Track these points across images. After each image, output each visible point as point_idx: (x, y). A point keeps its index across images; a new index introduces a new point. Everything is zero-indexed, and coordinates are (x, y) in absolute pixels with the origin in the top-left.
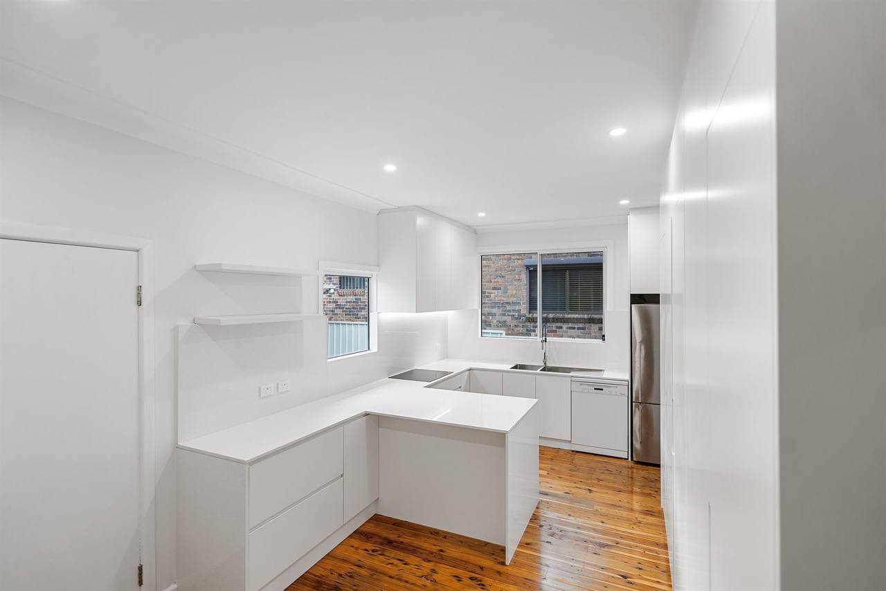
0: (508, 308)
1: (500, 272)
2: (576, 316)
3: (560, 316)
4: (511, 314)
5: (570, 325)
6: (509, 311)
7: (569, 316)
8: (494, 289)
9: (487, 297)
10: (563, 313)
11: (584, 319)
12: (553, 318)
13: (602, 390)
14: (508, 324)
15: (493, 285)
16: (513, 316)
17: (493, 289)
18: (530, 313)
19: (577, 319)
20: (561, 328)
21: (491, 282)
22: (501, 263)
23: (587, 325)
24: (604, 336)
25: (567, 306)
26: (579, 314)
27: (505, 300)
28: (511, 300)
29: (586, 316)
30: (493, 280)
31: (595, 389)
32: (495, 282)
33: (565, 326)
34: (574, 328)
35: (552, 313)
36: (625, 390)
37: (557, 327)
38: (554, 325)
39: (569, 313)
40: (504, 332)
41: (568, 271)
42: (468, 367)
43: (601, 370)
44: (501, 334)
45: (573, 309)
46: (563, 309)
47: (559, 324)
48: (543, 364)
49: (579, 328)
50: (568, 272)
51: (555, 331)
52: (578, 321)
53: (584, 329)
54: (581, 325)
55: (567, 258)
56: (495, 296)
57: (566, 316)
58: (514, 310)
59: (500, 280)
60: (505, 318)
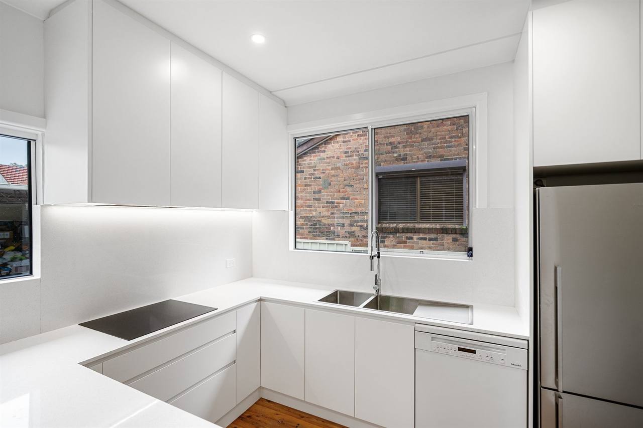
0: (357, 218)
1: (348, 182)
2: (427, 226)
3: (411, 226)
4: (359, 224)
5: (421, 235)
6: (358, 221)
7: (420, 226)
8: (343, 198)
9: (336, 207)
10: (414, 223)
11: (436, 229)
12: (403, 228)
13: (474, 352)
14: (357, 234)
15: (342, 195)
16: (362, 226)
17: (341, 199)
18: (379, 223)
19: (429, 229)
20: (411, 238)
21: (339, 191)
22: (350, 171)
23: (440, 236)
24: (471, 249)
25: (418, 215)
26: (431, 223)
27: (354, 210)
28: (359, 210)
29: (438, 226)
30: (341, 190)
31: (460, 349)
32: (343, 192)
33: (415, 237)
34: (425, 239)
35: (401, 223)
36: (522, 358)
37: (407, 238)
38: (404, 235)
39: (419, 223)
40: (349, 244)
41: (419, 178)
42: (257, 297)
43: (467, 307)
44: (346, 245)
45: (425, 218)
46: (413, 219)
47: (410, 235)
48: (374, 292)
49: (430, 239)
50: (418, 180)
51: (405, 242)
52: (430, 231)
53: (436, 239)
54: (432, 236)
55: (418, 163)
56: (344, 206)
57: (417, 226)
58: (362, 221)
59: (349, 189)
60: (354, 229)
